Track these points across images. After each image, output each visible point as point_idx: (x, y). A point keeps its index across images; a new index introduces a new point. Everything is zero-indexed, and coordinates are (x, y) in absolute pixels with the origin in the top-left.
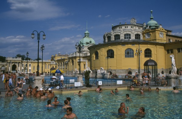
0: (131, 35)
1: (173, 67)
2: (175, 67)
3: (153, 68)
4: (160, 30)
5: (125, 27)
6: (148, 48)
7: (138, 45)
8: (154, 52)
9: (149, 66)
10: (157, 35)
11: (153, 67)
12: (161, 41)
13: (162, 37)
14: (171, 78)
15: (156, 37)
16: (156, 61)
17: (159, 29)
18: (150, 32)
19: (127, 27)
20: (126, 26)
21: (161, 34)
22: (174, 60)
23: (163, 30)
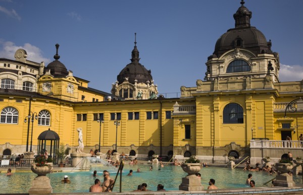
0: (16, 82)
1: (80, 142)
2: (82, 143)
3: (53, 144)
4: (69, 80)
5: (5, 65)
6: (46, 108)
7: (28, 102)
8: (56, 116)
9: (47, 141)
10: (63, 87)
11: (53, 141)
12: (69, 98)
13: (72, 93)
14: (76, 157)
15: (61, 91)
16: (58, 133)
17: (67, 79)
18: (51, 81)
19: (9, 66)
20: (7, 64)
21: (70, 86)
22: (82, 134)
23: (73, 80)
